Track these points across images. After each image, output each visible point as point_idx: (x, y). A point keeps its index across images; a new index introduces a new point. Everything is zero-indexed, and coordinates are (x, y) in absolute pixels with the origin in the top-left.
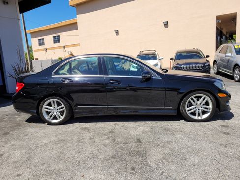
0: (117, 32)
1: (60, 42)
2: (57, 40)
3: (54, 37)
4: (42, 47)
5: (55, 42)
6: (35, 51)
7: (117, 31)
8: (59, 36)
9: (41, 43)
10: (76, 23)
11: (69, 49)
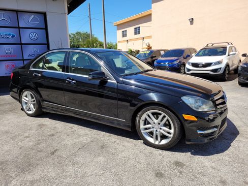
0: (192, 21)
1: (140, 33)
2: (137, 31)
3: (135, 28)
4: (125, 38)
5: (136, 33)
6: (120, 42)
7: (193, 19)
8: (139, 27)
9: (124, 35)
10: (151, 14)
11: (146, 41)
